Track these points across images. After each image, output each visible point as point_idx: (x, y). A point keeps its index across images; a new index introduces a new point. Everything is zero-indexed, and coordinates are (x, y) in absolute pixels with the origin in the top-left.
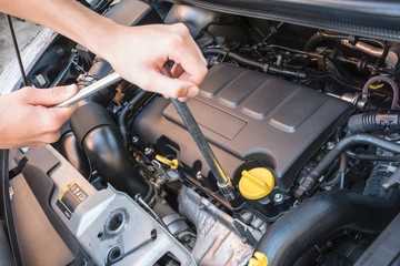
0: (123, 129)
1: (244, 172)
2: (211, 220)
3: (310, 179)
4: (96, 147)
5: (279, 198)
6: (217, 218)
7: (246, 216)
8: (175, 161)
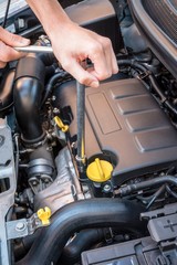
0: (49, 86)
1: (97, 160)
2: (67, 178)
3: (129, 188)
4: (22, 89)
5: (107, 188)
6: (72, 179)
7: (85, 188)
8: (67, 127)
